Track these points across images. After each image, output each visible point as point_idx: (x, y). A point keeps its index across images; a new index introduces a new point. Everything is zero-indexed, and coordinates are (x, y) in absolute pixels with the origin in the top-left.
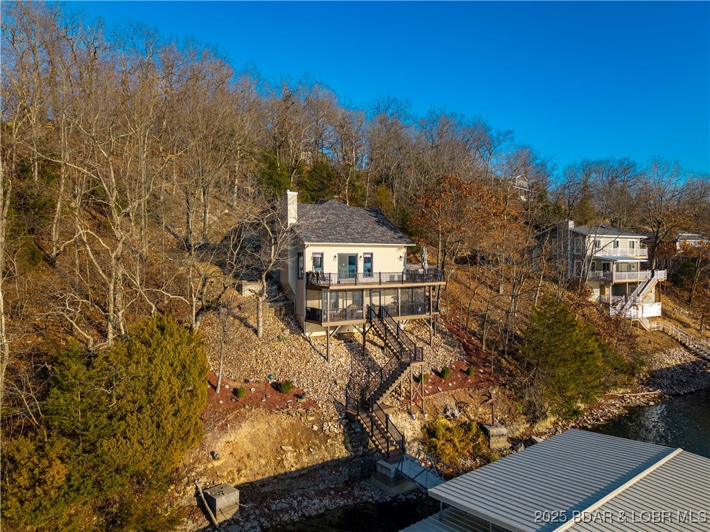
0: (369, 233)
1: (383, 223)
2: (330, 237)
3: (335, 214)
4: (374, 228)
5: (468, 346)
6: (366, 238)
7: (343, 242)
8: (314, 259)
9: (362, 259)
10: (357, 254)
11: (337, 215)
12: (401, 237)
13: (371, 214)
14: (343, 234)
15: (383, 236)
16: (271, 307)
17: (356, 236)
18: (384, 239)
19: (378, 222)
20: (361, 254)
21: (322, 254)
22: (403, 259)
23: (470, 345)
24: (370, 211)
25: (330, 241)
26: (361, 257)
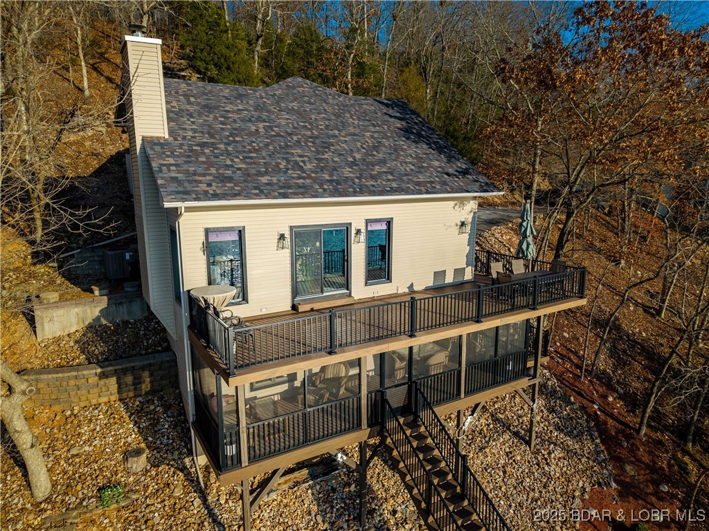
0: (384, 162)
1: (419, 135)
2: (264, 180)
3: (298, 112)
4: (396, 149)
5: (605, 423)
6: (373, 177)
7: (304, 195)
8: (212, 250)
9: (363, 237)
10: (348, 226)
11: (300, 114)
12: (465, 173)
13: (390, 112)
14: (309, 166)
15: (420, 170)
16: (103, 376)
17: (347, 172)
18: (422, 178)
19: (407, 132)
20: (358, 224)
21: (241, 233)
22: (468, 228)
23: (610, 421)
24: (387, 105)
25: (262, 192)
26: (358, 232)
